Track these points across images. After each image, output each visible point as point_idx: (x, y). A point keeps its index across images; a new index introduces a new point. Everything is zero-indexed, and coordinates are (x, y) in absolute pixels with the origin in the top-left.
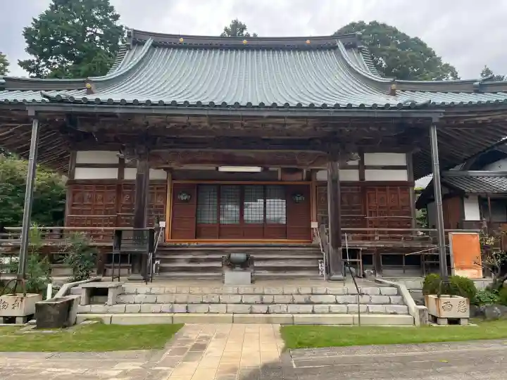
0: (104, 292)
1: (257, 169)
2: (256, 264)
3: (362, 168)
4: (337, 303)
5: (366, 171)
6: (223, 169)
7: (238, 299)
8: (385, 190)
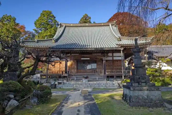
0: (61, 83)
1: (89, 59)
2: (89, 78)
3: (113, 56)
4: (104, 85)
5: (114, 57)
6: (82, 59)
7: (85, 84)
8: (118, 62)
